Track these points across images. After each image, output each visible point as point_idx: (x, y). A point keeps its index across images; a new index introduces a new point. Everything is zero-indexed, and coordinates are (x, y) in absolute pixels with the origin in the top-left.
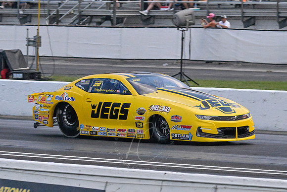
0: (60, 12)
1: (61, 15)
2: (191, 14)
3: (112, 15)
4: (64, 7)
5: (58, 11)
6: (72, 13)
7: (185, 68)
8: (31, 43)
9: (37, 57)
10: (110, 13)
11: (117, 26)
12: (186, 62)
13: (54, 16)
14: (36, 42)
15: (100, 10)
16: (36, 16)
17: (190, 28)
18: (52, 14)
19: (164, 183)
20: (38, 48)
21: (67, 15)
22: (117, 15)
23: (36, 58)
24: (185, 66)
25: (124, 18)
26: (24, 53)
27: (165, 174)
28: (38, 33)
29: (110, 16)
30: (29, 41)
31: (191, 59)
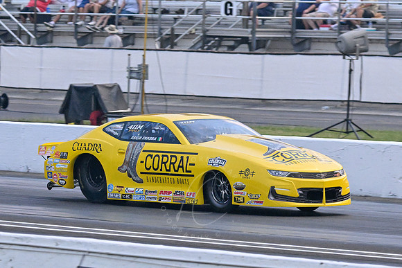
0: (176, 31)
1: (178, 36)
2: (363, 37)
3: (251, 36)
4: (181, 24)
5: (173, 30)
6: (193, 32)
7: (354, 113)
8: (134, 75)
9: (143, 95)
10: (246, 33)
11: (257, 51)
12: (355, 104)
13: (167, 37)
14: (141, 73)
15: (233, 29)
16: (141, 36)
17: (361, 55)
18: (164, 33)
20: (143, 82)
21: (186, 35)
22: (257, 36)
23: (140, 96)
24: (353, 110)
25: (268, 41)
26: (124, 89)
28: (144, 60)
29: (247, 38)
30: (131, 71)
31: (362, 100)
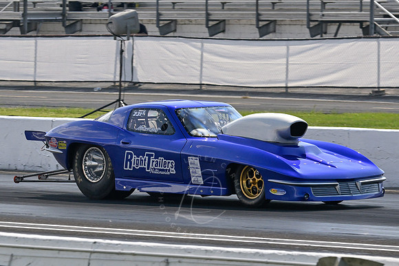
2: (133, 17)
3: (22, 19)
10: (18, 16)
15: (4, 12)
17: (132, 36)
19: (94, 256)
22: (28, 18)
25: (39, 23)
27: (95, 243)
29: (19, 20)
31: (134, 81)
